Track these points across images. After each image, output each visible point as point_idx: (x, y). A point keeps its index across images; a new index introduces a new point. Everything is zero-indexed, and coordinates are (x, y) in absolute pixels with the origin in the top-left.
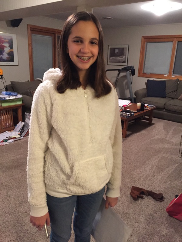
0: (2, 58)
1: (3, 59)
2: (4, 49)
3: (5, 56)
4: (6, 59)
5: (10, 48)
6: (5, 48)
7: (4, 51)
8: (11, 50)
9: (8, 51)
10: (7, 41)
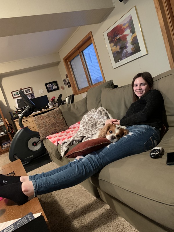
0: (127, 52)
1: (129, 52)
2: (127, 39)
3: (130, 48)
4: (132, 51)
5: (131, 34)
6: (127, 37)
7: (127, 43)
8: (134, 35)
9: (130, 40)
10: (127, 25)
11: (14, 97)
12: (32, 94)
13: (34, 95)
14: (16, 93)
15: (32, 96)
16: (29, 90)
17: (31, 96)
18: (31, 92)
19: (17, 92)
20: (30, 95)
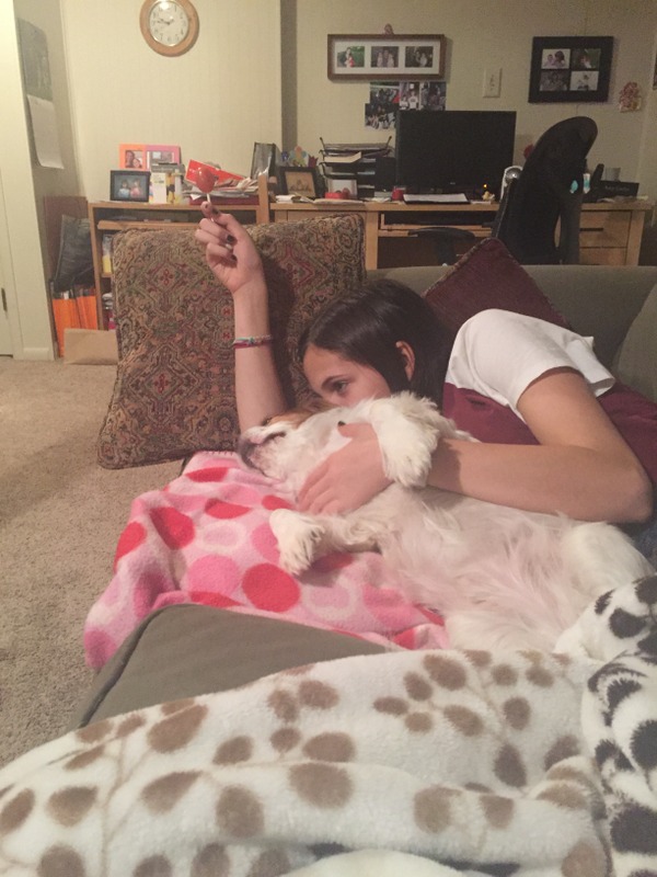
11: (338, 70)
12: (436, 85)
13: (444, 94)
14: (355, 49)
15: (433, 98)
16: (428, 51)
17: (427, 98)
18: (435, 70)
19: (358, 44)
20: (422, 86)
